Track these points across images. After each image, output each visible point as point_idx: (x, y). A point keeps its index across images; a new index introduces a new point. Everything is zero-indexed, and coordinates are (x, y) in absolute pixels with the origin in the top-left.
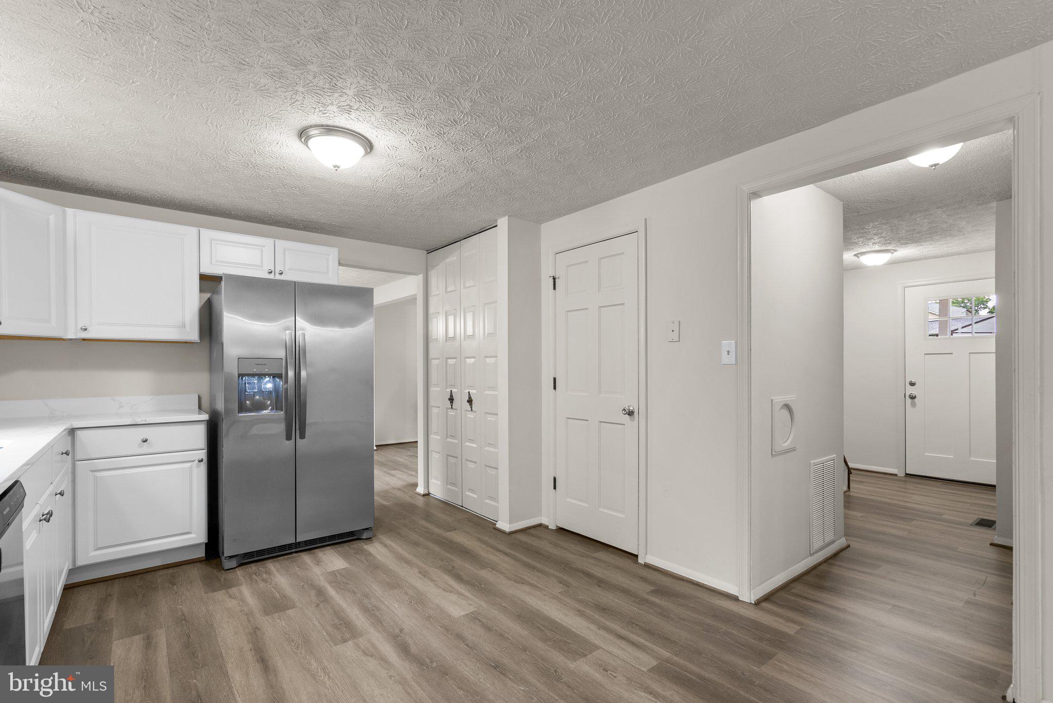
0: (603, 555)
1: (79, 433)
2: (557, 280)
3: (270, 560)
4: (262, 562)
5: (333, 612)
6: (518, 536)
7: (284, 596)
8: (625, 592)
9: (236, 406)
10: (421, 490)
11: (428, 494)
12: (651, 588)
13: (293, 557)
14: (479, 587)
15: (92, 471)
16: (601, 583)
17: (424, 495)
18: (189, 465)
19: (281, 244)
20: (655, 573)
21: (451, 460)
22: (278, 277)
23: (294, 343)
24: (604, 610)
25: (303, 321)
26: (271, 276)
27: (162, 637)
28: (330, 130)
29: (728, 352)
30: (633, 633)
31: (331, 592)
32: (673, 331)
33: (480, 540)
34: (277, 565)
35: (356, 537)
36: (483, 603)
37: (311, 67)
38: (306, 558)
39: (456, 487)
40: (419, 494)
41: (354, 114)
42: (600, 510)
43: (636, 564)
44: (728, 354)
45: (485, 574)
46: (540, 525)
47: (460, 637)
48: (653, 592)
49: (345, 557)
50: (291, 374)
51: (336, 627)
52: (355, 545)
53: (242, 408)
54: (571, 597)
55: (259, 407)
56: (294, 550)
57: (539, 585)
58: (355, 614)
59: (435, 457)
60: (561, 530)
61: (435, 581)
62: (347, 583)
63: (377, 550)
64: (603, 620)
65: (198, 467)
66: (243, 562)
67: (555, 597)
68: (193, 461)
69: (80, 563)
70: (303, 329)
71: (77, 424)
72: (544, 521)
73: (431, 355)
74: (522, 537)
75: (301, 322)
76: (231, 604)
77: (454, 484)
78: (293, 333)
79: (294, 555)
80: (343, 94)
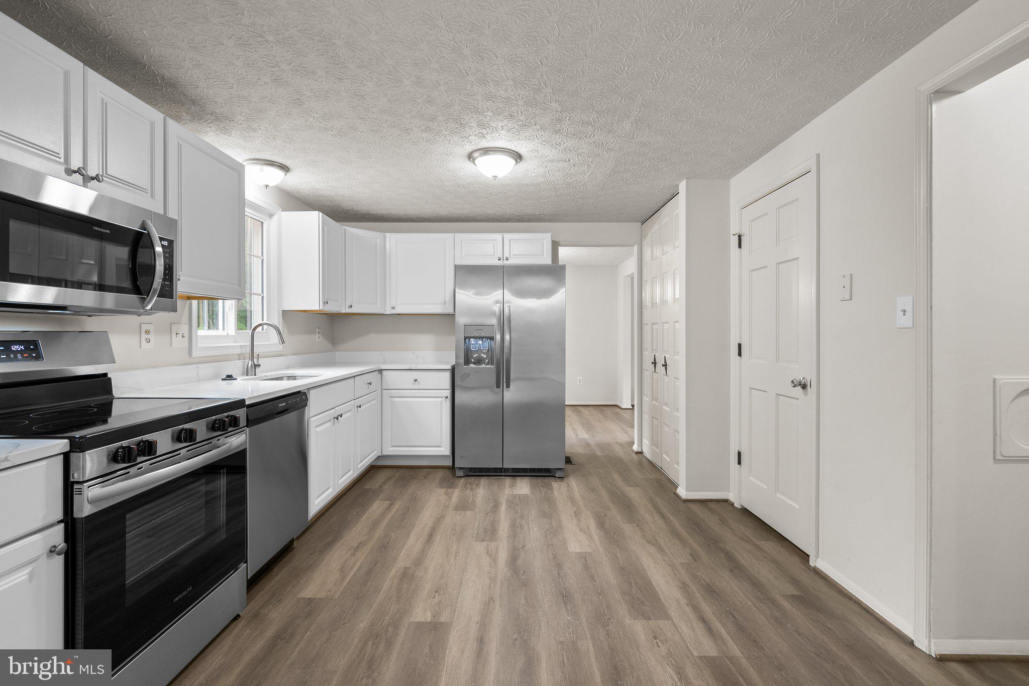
0: (769, 546)
1: (384, 372)
2: (742, 238)
3: (485, 477)
4: (480, 478)
5: (492, 520)
6: (693, 506)
7: (474, 502)
8: (756, 585)
9: (462, 361)
10: (635, 448)
11: (641, 453)
12: (792, 590)
13: (502, 479)
14: (612, 536)
15: (390, 397)
16: (736, 568)
17: (637, 453)
18: (440, 399)
19: (508, 236)
20: (819, 581)
21: (655, 422)
22: (506, 262)
23: (502, 313)
24: (711, 591)
25: (509, 294)
26: (500, 263)
27: (397, 505)
28: (486, 151)
29: (904, 311)
30: (721, 622)
31: (503, 508)
32: (844, 287)
33: (651, 500)
34: (487, 481)
35: (551, 474)
36: (601, 549)
37: (439, 118)
38: (508, 481)
39: (657, 448)
40: (633, 451)
41: (489, 137)
42: (778, 495)
43: (804, 564)
44: (904, 315)
45: (628, 529)
46: (726, 501)
47: (559, 566)
48: (794, 598)
49: (533, 487)
50: (498, 337)
51: (485, 531)
52: (547, 480)
53: (467, 362)
54: (689, 570)
55: (479, 361)
56: (503, 474)
57: (668, 551)
58: (504, 527)
59: (646, 417)
60: (745, 512)
61: (580, 521)
62: (518, 505)
63: (558, 489)
64: (700, 599)
65: (446, 401)
66: (469, 474)
67: (672, 566)
68: (443, 397)
69: (384, 453)
70: (508, 302)
71: (383, 367)
72: (732, 497)
73: (645, 321)
74: (695, 508)
75: (508, 296)
76: (443, 498)
77: (656, 446)
78: (502, 306)
79: (503, 477)
80: (471, 128)
